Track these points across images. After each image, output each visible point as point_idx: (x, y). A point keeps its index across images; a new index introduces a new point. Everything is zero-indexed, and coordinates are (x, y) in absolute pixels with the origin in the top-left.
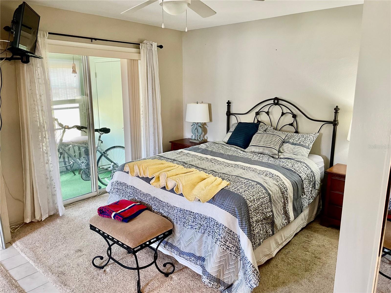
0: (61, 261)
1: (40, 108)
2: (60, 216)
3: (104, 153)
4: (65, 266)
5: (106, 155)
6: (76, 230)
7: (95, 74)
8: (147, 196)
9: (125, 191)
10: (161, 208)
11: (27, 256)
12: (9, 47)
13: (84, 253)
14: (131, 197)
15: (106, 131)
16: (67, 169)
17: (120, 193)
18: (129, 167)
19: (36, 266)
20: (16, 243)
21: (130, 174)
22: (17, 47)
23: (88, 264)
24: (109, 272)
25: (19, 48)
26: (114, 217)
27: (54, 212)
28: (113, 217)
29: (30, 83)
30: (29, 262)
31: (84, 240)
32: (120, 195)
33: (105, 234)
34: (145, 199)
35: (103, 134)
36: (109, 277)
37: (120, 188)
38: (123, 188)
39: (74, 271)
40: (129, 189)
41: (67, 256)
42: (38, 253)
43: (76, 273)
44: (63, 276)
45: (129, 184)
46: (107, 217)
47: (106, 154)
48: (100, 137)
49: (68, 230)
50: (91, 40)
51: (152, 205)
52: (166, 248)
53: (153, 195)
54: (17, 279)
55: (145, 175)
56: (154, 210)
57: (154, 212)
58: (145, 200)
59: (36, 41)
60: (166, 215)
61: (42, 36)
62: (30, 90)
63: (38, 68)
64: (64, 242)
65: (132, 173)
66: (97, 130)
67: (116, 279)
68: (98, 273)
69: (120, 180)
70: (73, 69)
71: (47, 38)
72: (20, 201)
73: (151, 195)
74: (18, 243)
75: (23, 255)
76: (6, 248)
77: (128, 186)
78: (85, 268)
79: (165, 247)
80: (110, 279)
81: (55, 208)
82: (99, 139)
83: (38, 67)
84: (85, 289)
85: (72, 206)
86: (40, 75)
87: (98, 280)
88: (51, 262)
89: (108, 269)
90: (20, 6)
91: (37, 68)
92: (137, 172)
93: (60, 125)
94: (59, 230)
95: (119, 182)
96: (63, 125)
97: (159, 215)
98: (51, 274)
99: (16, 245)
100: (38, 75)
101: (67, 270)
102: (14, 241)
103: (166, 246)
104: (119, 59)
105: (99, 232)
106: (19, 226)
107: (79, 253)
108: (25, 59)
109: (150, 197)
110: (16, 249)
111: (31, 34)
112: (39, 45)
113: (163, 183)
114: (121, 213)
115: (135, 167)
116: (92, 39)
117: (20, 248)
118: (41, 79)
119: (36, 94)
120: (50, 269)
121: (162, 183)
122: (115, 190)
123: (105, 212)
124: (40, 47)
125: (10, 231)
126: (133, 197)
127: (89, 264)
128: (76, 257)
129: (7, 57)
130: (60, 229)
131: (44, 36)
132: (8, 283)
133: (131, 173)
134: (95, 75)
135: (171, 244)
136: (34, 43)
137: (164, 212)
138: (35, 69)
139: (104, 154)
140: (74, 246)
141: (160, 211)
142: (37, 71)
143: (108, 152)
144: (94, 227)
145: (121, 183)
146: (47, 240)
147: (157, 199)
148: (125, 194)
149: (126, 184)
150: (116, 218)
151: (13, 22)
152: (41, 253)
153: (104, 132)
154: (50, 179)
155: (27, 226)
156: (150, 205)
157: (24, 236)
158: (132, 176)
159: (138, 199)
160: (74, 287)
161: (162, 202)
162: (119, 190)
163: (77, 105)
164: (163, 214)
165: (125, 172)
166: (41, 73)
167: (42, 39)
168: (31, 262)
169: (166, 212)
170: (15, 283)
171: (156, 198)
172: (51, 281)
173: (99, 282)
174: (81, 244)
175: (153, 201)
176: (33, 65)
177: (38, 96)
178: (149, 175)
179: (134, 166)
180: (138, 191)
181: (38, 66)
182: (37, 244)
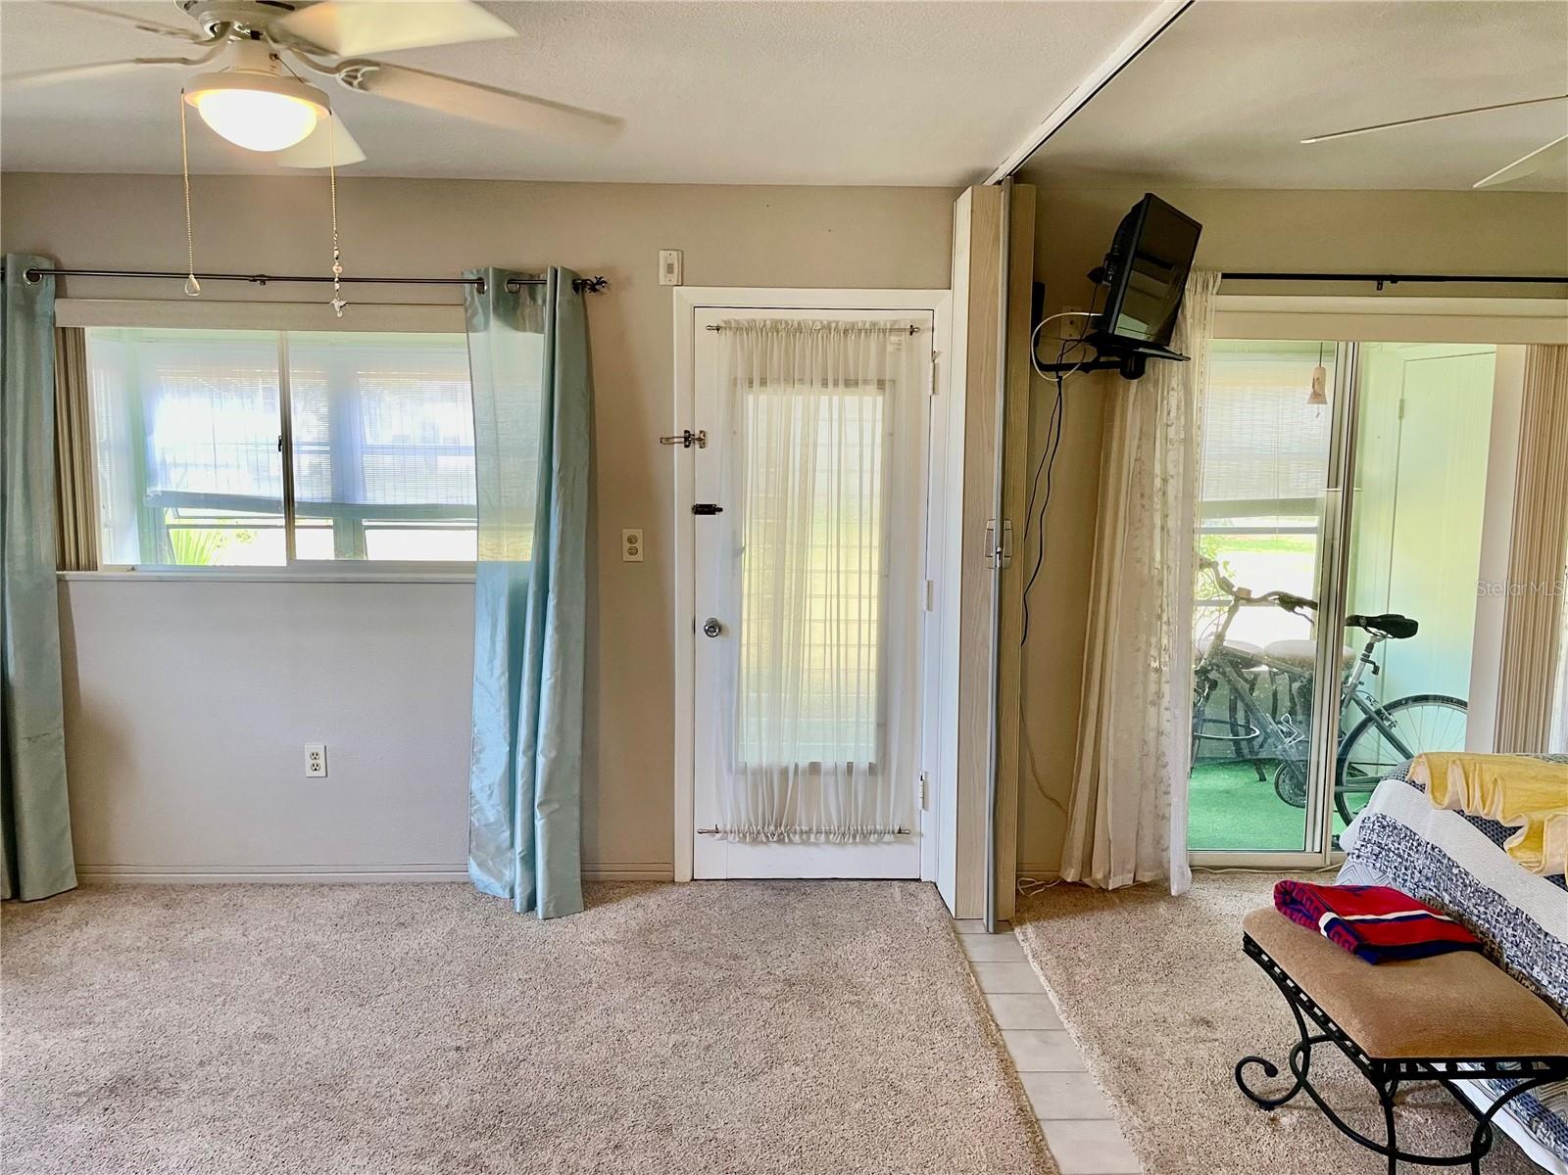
0: (1138, 1029)
1: (1158, 522)
2: (1173, 894)
3: (1378, 712)
4: (1149, 1049)
5: (1387, 723)
6: (1211, 955)
7: (1398, 404)
8: (1489, 900)
9: (1407, 861)
10: (1540, 963)
11: (1046, 976)
12: (1090, 331)
13: (1218, 1035)
14: (1425, 888)
15: (1400, 627)
16: (1239, 751)
17: (1386, 863)
18: (1431, 769)
19: (1064, 1012)
20: (1024, 927)
21: (1431, 797)
22: (1110, 331)
23: (1224, 1073)
24: (1287, 1130)
25: (1116, 333)
26: (1327, 928)
27: (1153, 874)
28: (1325, 929)
29: (1140, 439)
30: (1046, 994)
31: (1232, 996)
32: (1384, 872)
33: (1288, 982)
34: (1482, 909)
35: (1384, 637)
36: (1283, 1145)
37: (1391, 845)
38: (1402, 847)
39: (1171, 1073)
40: (1423, 856)
41: (1161, 1022)
42: (1077, 978)
43: (1176, 1084)
44: (1134, 1075)
45: (1426, 835)
46: (1304, 925)
47: (1388, 719)
48: (1370, 647)
49: (1185, 948)
50: (1378, 284)
51: (1504, 942)
52: (1535, 1133)
53: (1513, 903)
54: (1002, 1026)
55: (1487, 808)
56: (1507, 964)
57: (1507, 972)
58: (1481, 916)
59: (1179, 304)
60: (1556, 996)
61: (1199, 289)
62: (1136, 460)
63: (1171, 393)
64: (1165, 978)
65: (1437, 795)
66: (1355, 621)
67: (1305, 1162)
68: (1248, 1114)
69: (1392, 816)
70: (1313, 387)
71: (1215, 292)
72: (1058, 804)
73: (1505, 899)
74: (1029, 928)
75: (1035, 967)
76: (995, 932)
77: (1419, 845)
78: (1209, 1083)
79: (1531, 1128)
80: (1286, 1153)
81: (1161, 863)
82: (1364, 655)
83: (1173, 389)
84: (1190, 1141)
85: (1218, 876)
86: (1173, 414)
87: (1242, 1137)
88: (1108, 1019)
89: (1287, 1119)
90: (1137, 208)
91: (1168, 393)
92: (1458, 795)
93: (1225, 585)
94: (1156, 937)
95: (1388, 819)
96: (1233, 586)
97: (1527, 987)
98: (1099, 1052)
99: (1024, 934)
100: (1169, 414)
101: (1149, 1063)
102: (1021, 922)
103: (1535, 1124)
104: (1493, 347)
105: (1269, 966)
106: (1043, 885)
107: (1203, 1031)
108: (1132, 364)
109: (1500, 907)
110: (1023, 944)
111: (1166, 282)
112: (1185, 317)
113: (1558, 860)
114: (1358, 926)
115: (1453, 770)
116: (1380, 279)
117: (1033, 946)
118: (1174, 426)
119: (1152, 477)
120: (1100, 1036)
121: (1552, 855)
122: (1369, 849)
123: (1301, 902)
124: (1189, 326)
125: (1017, 890)
126: (1435, 890)
127: (1227, 1075)
128: (1188, 1036)
129: (1085, 361)
130: (1162, 935)
131: (1205, 286)
132: (978, 1025)
133: (1432, 792)
134: (1398, 410)
135: (1559, 1120)
136: (1172, 314)
137: (1550, 983)
138: (1163, 393)
139: (1378, 718)
140: (1192, 1001)
141: (1535, 975)
142: (1165, 402)
143: (1397, 715)
144: (1256, 946)
145: (1395, 828)
146: (1112, 950)
147: (1528, 920)
148: (1403, 870)
149: (1415, 834)
150: (1334, 936)
151: (1109, 257)
152: (1085, 981)
153: (1388, 633)
154: (1158, 759)
155: (1066, 892)
156: (1498, 940)
157: (1052, 917)
158: (1437, 806)
159: (1450, 902)
160: (1157, 1120)
161: (1548, 939)
162: (1384, 853)
163: (1313, 521)
164: (1544, 990)
165: (1413, 783)
166: (1178, 408)
167: (1199, 296)
168: (1052, 996)
169: (1556, 985)
170: (995, 1032)
171: (1524, 916)
172: (1094, 1073)
173: (1244, 1143)
174: (1217, 1004)
175: (1510, 923)
176: (1156, 382)
177: (1158, 482)
178: (1503, 811)
179: (1450, 769)
180: (1455, 871)
181: (1174, 384)
182: (1080, 953)
